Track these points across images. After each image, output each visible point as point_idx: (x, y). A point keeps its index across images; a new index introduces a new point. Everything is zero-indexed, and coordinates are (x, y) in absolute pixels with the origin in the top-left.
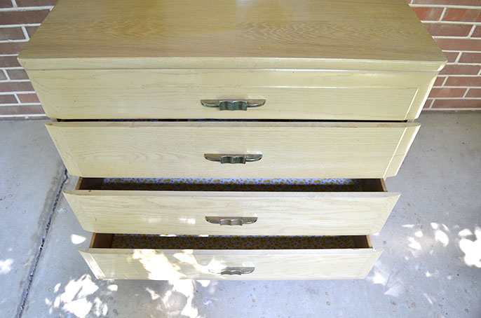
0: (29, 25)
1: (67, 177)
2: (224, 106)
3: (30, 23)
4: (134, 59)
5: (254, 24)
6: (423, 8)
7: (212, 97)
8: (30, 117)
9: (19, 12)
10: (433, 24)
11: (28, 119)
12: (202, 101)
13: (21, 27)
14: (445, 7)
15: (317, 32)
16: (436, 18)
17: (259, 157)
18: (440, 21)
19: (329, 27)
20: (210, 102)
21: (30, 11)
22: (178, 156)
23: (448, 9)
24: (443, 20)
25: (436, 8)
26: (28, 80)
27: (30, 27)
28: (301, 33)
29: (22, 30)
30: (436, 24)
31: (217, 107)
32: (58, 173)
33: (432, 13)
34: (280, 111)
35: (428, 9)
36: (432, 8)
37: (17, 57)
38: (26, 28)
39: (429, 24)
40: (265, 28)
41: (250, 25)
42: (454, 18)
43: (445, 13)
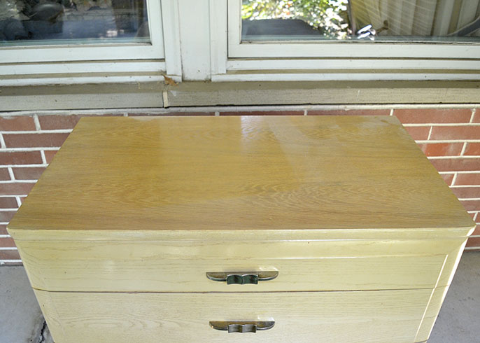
0: (16, 166)
1: (43, 338)
2: (232, 279)
3: (18, 164)
4: (135, 232)
5: (263, 188)
6: (441, 144)
7: (219, 269)
8: (5, 263)
9: (7, 153)
10: (454, 159)
11: (3, 265)
12: (207, 273)
13: (7, 168)
14: (465, 142)
15: (331, 196)
16: (457, 153)
17: (271, 324)
18: (461, 156)
19: (344, 190)
20: (217, 275)
21: (19, 152)
22: (179, 324)
23: (468, 144)
24: (464, 155)
25: (455, 143)
26: (16, 248)
27: (18, 168)
28: (314, 197)
29: (8, 171)
30: (457, 159)
31: (225, 281)
32: (33, 334)
33: (451, 148)
34: (295, 282)
35: (446, 144)
36: (450, 143)
37: (5, 226)
38: (13, 169)
39: (450, 159)
40: (275, 192)
41: (259, 189)
42: (476, 152)
43: (466, 148)
